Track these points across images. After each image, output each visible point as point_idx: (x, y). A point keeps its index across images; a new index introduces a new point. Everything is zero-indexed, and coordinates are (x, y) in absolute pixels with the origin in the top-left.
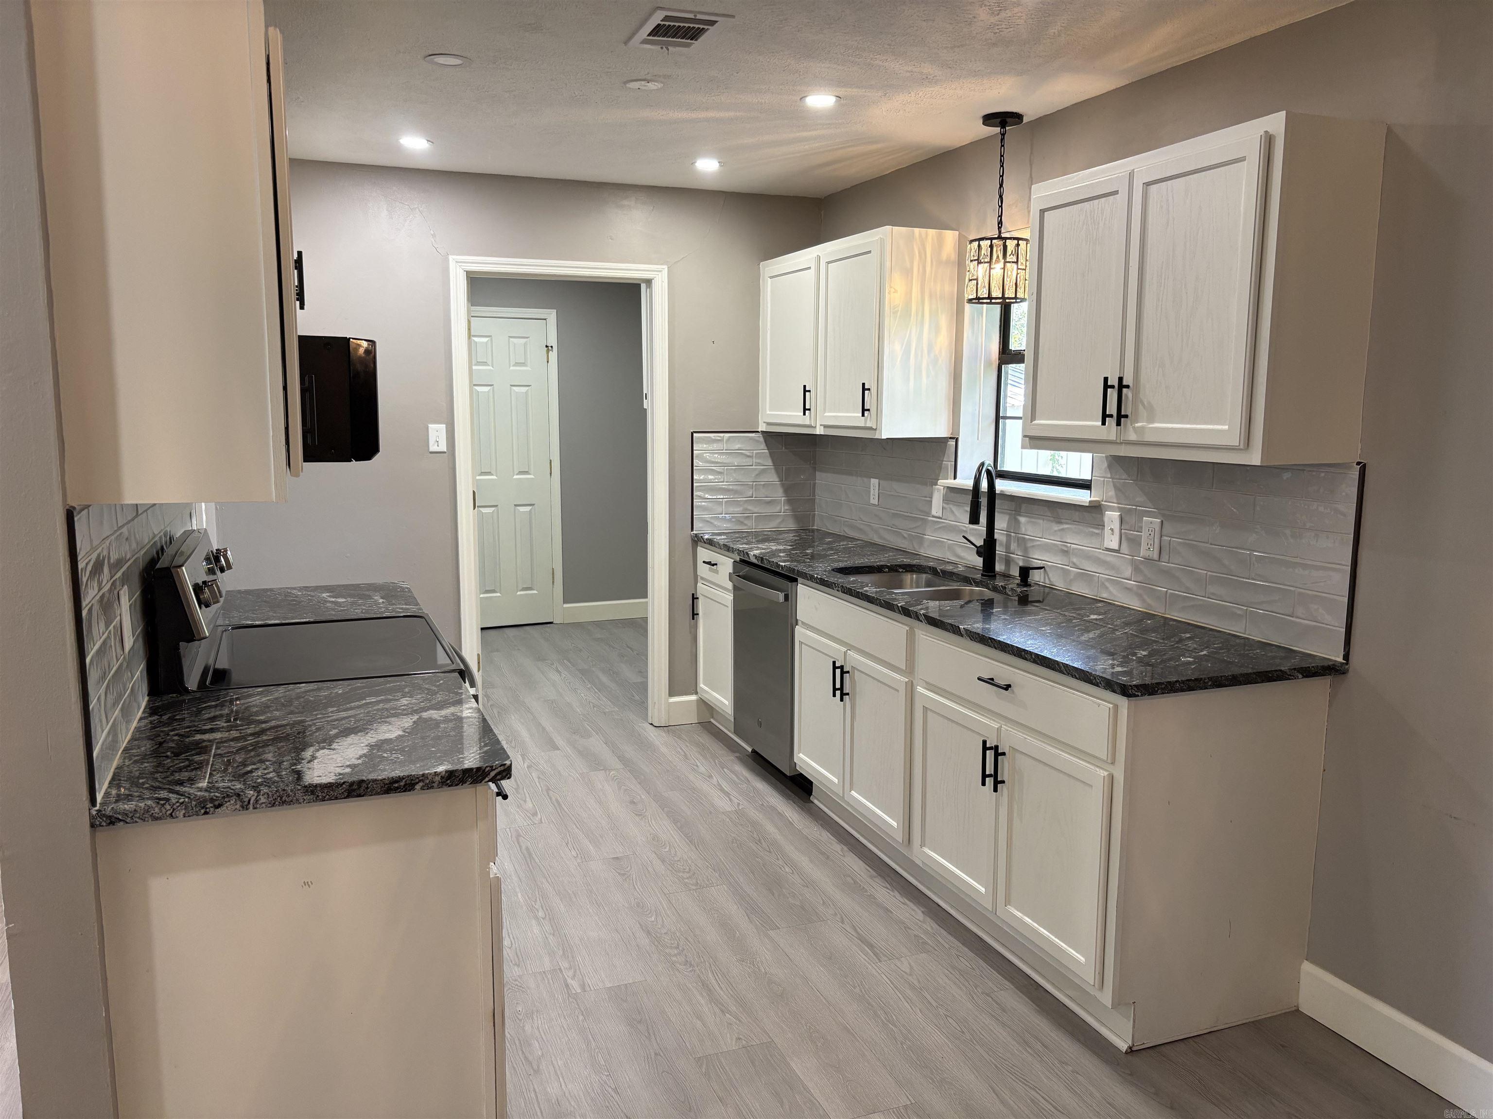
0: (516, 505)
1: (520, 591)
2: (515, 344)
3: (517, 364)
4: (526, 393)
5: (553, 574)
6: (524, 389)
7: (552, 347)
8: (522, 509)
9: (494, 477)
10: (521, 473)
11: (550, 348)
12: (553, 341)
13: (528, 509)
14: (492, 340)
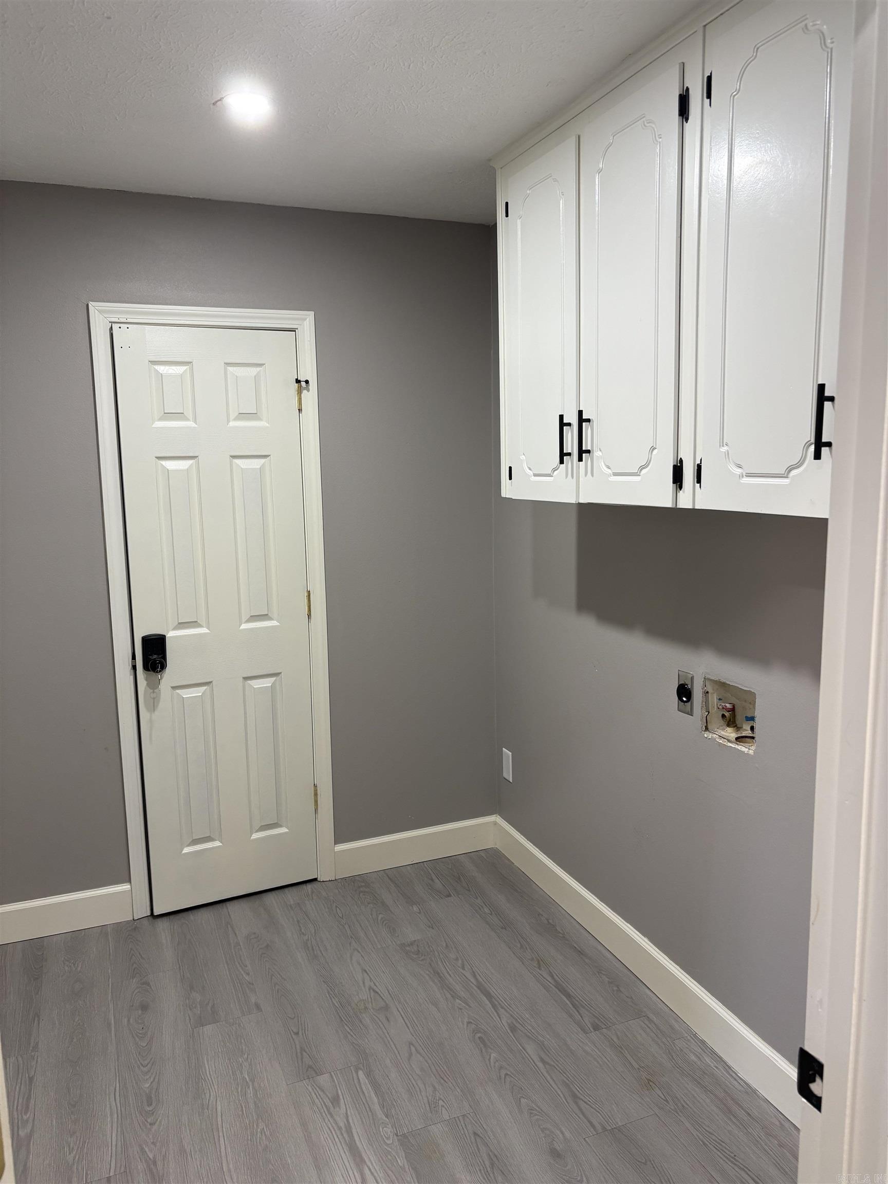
0: (246, 679)
1: (257, 831)
2: (237, 377)
3: (242, 416)
4: (261, 469)
5: (316, 794)
6: (256, 464)
7: (307, 382)
8: (257, 684)
9: (204, 630)
10: (254, 618)
11: (303, 384)
12: (309, 371)
13: (267, 683)
14: (192, 370)
